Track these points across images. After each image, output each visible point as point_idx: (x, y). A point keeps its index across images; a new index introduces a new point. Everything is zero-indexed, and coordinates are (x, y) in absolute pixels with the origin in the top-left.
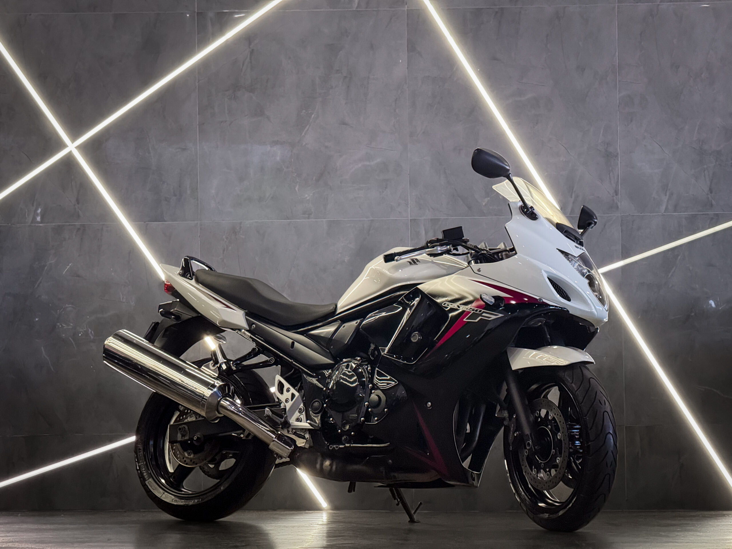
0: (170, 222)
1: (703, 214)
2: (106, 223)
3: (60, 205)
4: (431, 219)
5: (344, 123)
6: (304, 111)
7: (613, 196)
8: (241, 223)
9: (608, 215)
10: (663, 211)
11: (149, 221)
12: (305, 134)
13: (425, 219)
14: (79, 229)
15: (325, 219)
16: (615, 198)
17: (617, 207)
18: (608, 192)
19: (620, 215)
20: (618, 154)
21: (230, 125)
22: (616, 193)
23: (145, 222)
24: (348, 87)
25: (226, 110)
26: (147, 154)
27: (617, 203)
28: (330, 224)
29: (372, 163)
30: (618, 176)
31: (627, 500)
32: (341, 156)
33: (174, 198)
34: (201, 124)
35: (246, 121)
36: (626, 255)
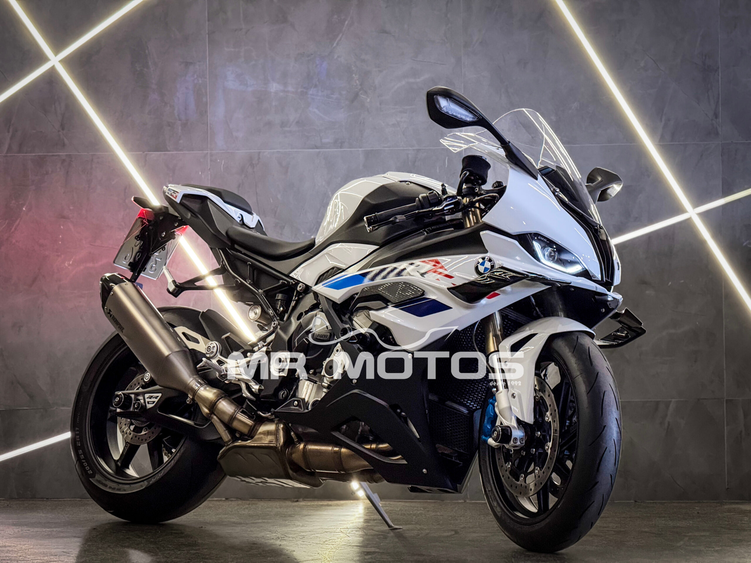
0: (174, 153)
2: (96, 153)
3: (41, 132)
5: (385, 32)
6: (336, 16)
7: (712, 120)
8: (260, 152)
9: (706, 143)
11: (149, 151)
12: (337, 45)
14: (64, 161)
15: (361, 148)
16: (714, 122)
17: (717, 134)
18: (706, 115)
19: (720, 143)
20: (718, 68)
21: (246, 33)
22: (716, 115)
23: (143, 152)
25: (242, 15)
26: (145, 70)
27: (717, 128)
28: (368, 154)
29: (418, 80)
30: (719, 95)
31: (728, 488)
32: (380, 71)
33: (180, 122)
34: (211, 33)
35: (265, 30)
36: (728, 190)
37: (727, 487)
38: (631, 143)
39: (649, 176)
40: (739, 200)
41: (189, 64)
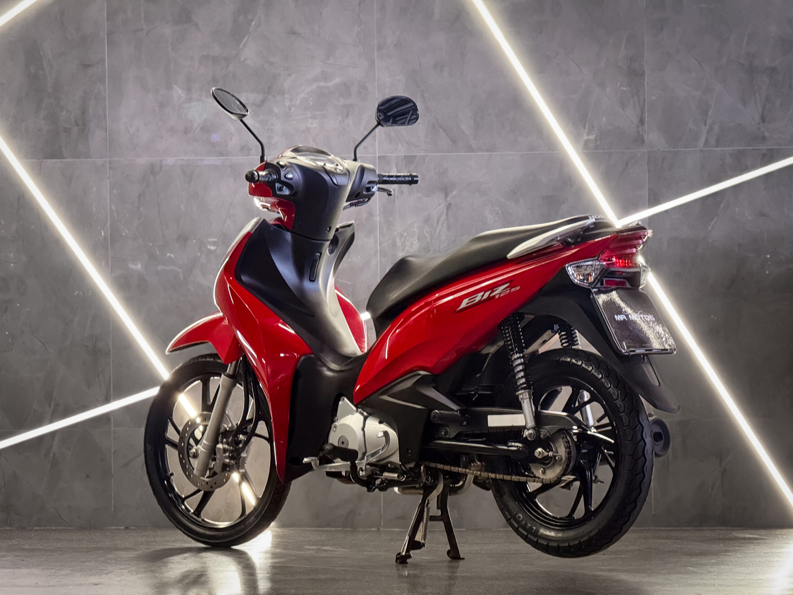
0: (71, 160)
1: (753, 149)
4: (406, 157)
5: (293, 32)
6: (242, 16)
7: (638, 127)
8: (162, 160)
9: (631, 151)
10: (702, 145)
11: (44, 159)
12: (244, 46)
13: (397, 156)
16: (640, 129)
17: (643, 141)
18: (632, 121)
19: (646, 150)
20: (644, 72)
21: (147, 34)
22: (642, 122)
23: (38, 160)
25: (143, 15)
26: (41, 72)
27: (643, 135)
30: (645, 100)
31: (655, 515)
32: (289, 75)
33: (76, 129)
34: (110, 34)
35: (167, 30)
36: (654, 201)
37: (653, 514)
38: (553, 151)
39: (572, 186)
40: (666, 212)
41: (86, 66)
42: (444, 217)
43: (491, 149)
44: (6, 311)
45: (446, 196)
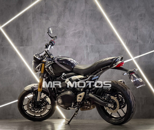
0: (25, 47)
2: (9, 47)
4: (91, 46)
5: (69, 21)
6: (59, 18)
9: (136, 44)
10: (150, 43)
11: (20, 46)
12: (59, 24)
13: (89, 46)
14: (2, 48)
15: (64, 46)
17: (138, 42)
18: (136, 38)
19: (139, 44)
20: (138, 29)
21: (40, 22)
22: (138, 38)
24: (70, 12)
25: (39, 18)
26: (19, 30)
28: (66, 47)
29: (76, 31)
30: (138, 34)
32: (68, 30)
33: (26, 40)
34: (33, 22)
35: (44, 21)
36: (140, 54)
37: (140, 115)
38: (120, 44)
39: (124, 51)
40: (143, 56)
41: (28, 28)
42: (99, 57)
43: (108, 44)
44: (13, 76)
45: (99, 53)
